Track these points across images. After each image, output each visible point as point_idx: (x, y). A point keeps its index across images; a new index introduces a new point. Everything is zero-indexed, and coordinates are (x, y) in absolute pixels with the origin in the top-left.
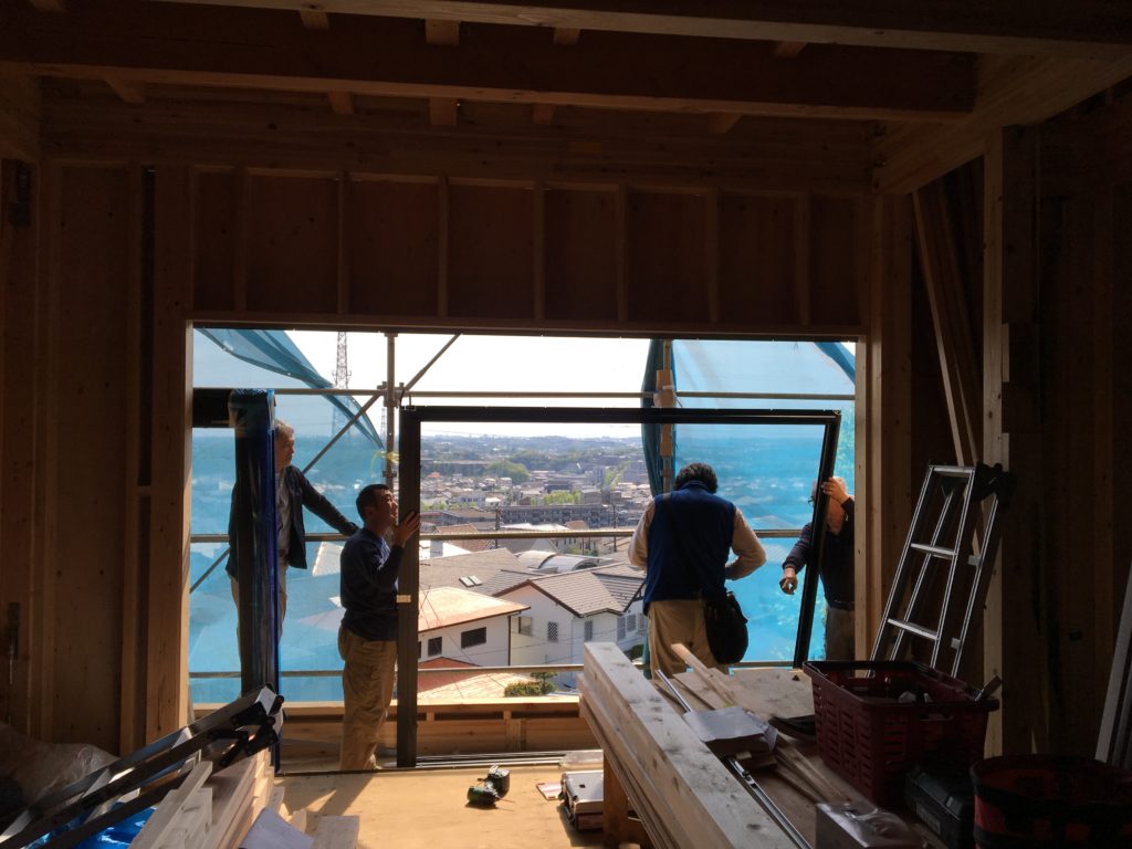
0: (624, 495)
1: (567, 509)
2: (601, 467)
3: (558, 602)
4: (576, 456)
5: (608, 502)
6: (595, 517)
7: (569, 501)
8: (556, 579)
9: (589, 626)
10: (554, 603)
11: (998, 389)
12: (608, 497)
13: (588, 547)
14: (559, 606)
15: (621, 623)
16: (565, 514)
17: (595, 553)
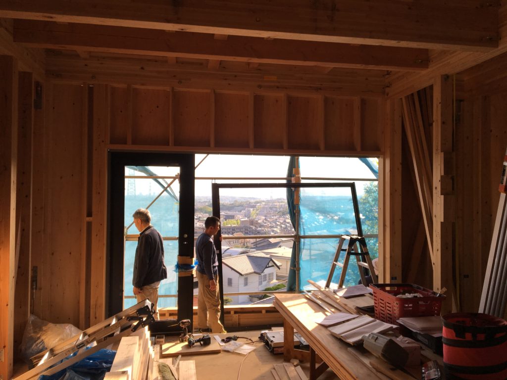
0: (259, 221)
1: (234, 227)
2: (249, 209)
3: (232, 269)
4: (237, 204)
5: (252, 225)
6: (246, 231)
7: (234, 224)
8: (231, 259)
9: (246, 279)
10: (231, 269)
11: (439, 178)
12: (252, 222)
13: (244, 245)
14: (233, 271)
15: (260, 278)
16: (233, 230)
17: (247, 247)
